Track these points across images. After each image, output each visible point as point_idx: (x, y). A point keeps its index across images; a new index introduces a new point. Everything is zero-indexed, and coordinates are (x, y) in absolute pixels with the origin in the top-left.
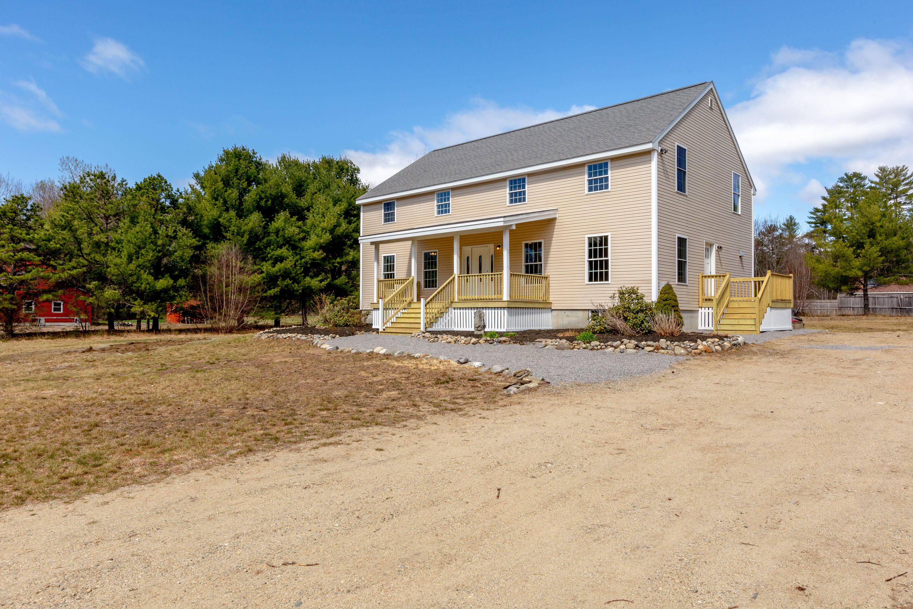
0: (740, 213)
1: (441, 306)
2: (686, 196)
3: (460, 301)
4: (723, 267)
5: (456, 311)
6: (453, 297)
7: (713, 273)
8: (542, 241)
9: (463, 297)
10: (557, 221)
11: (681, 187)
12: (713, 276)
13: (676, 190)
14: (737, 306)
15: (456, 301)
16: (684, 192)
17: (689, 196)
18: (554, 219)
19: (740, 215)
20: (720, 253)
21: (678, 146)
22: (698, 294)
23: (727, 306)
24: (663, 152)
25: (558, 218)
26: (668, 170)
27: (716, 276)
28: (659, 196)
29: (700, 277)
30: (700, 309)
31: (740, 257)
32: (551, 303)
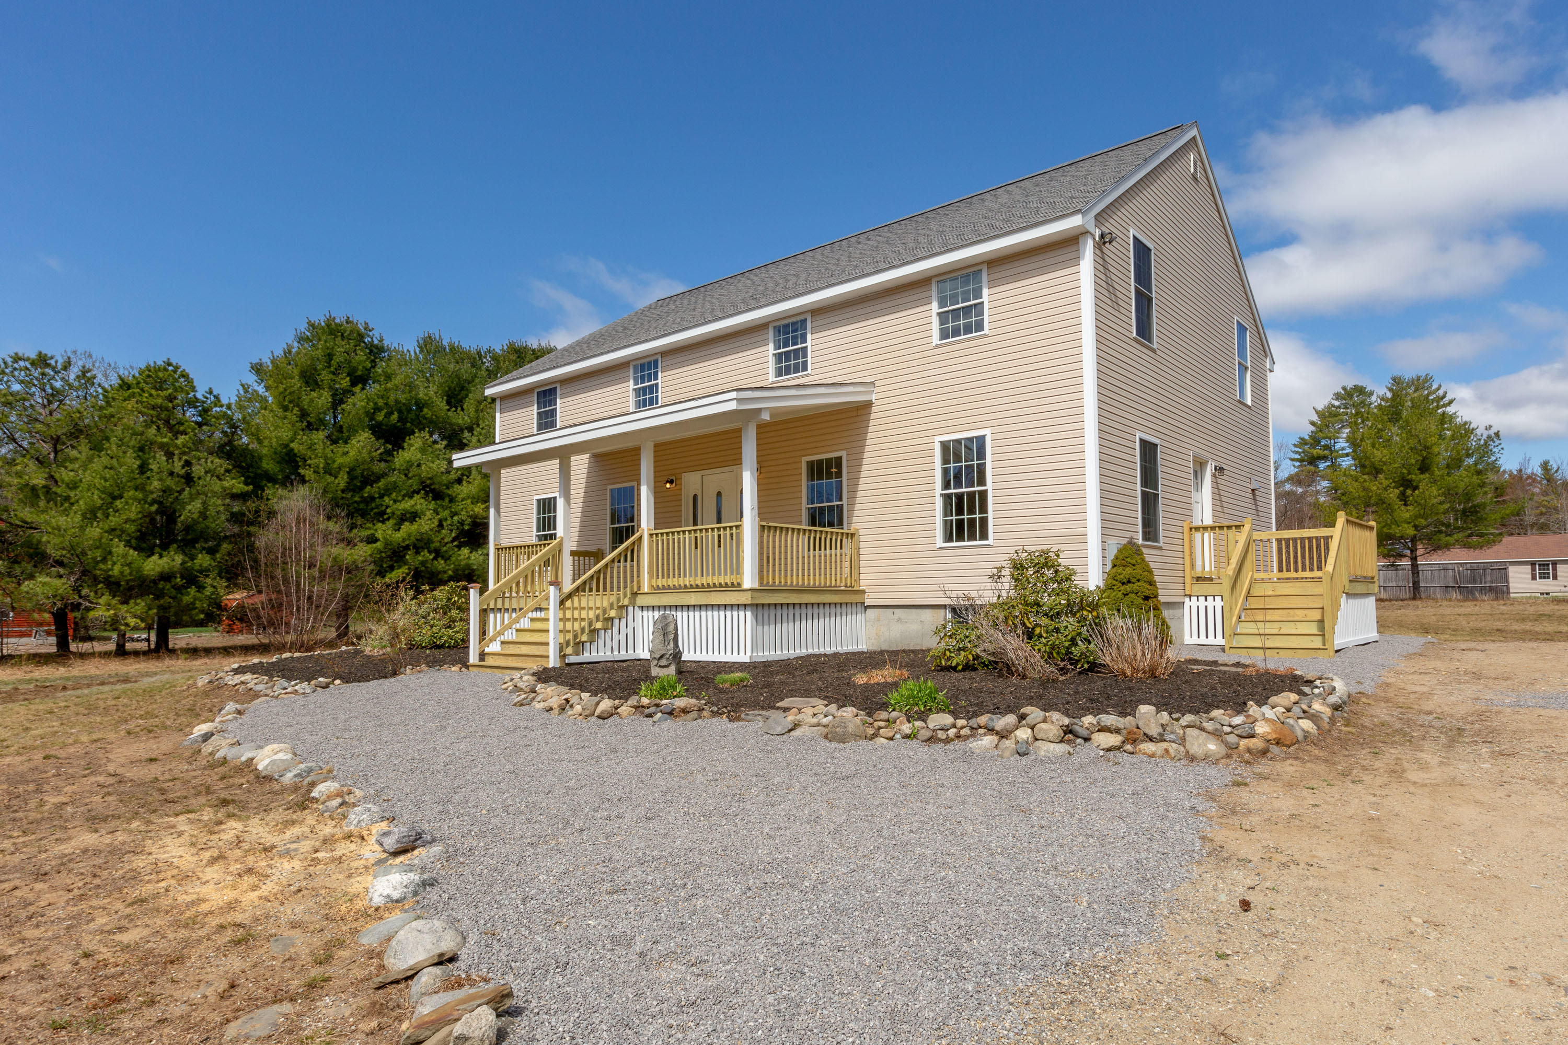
0: (1249, 403)
1: (606, 604)
2: (1154, 351)
3: (657, 590)
4: (1226, 510)
5: (645, 613)
6: (639, 582)
7: (1208, 521)
8: (843, 454)
9: (660, 582)
10: (874, 409)
11: (1144, 330)
12: (1205, 528)
13: (1134, 334)
14: (1270, 593)
15: (646, 590)
16: (1150, 341)
17: (1158, 352)
18: (868, 405)
19: (1249, 407)
20: (1219, 481)
21: (1135, 238)
22: (1181, 567)
23: (1248, 595)
24: (1104, 240)
25: (877, 403)
26: (1116, 286)
27: (1213, 528)
28: (1100, 341)
29: (1186, 530)
30: (1187, 599)
31: (1253, 490)
32: (864, 592)
